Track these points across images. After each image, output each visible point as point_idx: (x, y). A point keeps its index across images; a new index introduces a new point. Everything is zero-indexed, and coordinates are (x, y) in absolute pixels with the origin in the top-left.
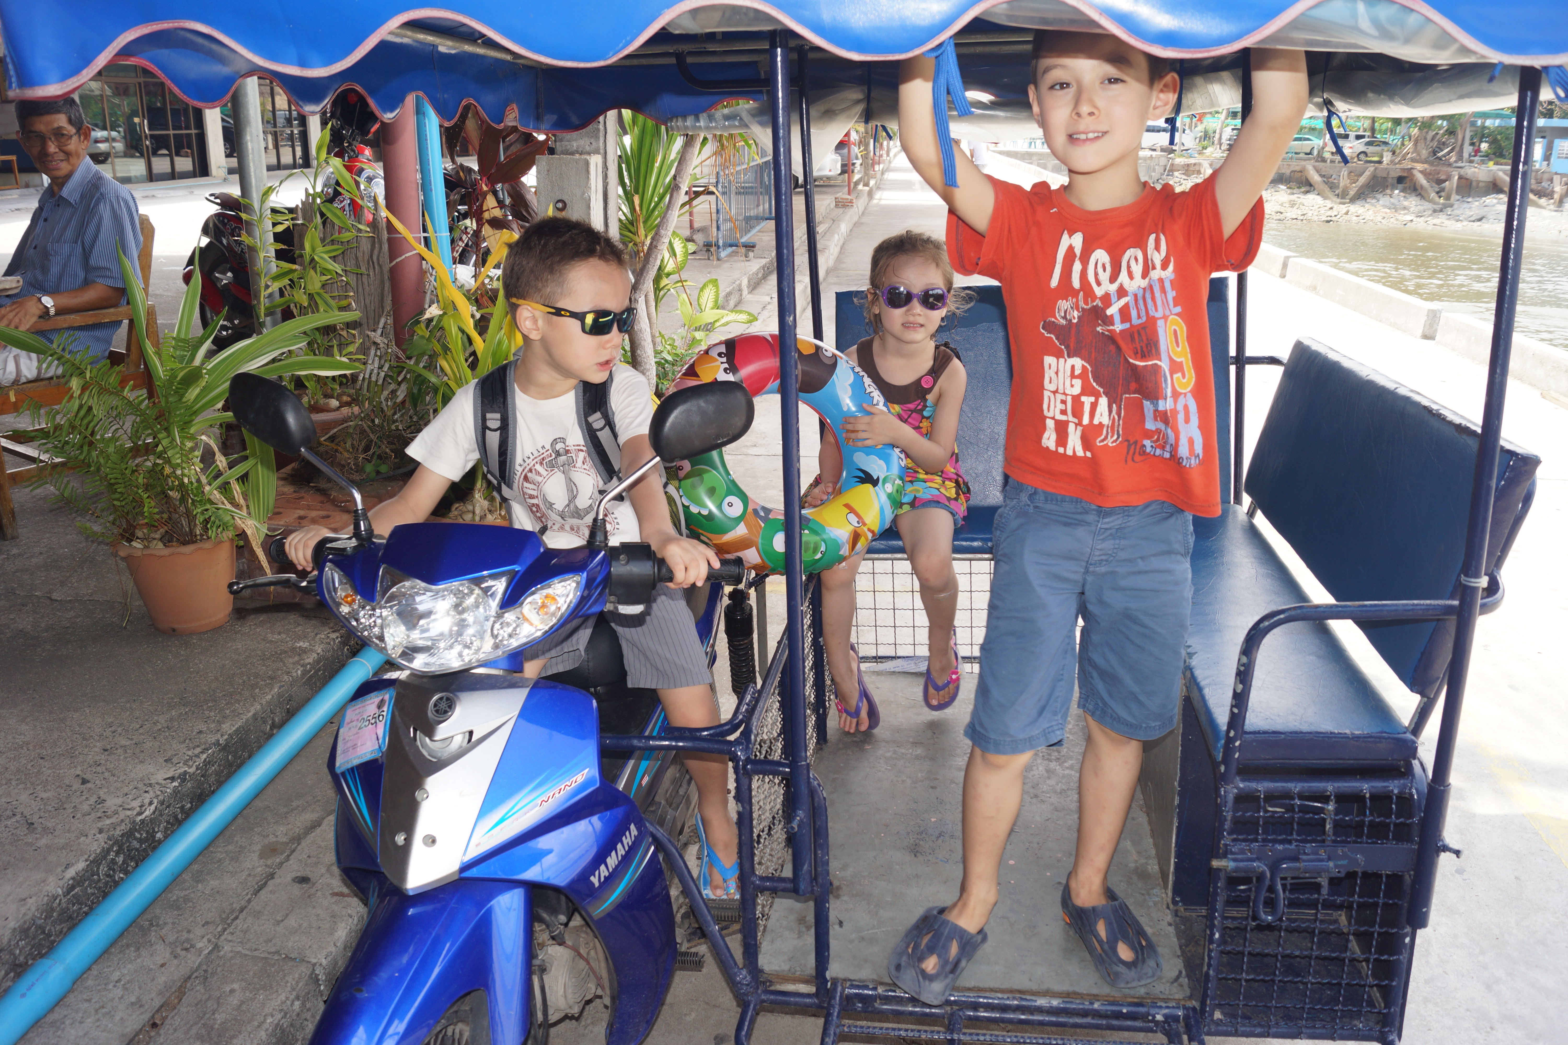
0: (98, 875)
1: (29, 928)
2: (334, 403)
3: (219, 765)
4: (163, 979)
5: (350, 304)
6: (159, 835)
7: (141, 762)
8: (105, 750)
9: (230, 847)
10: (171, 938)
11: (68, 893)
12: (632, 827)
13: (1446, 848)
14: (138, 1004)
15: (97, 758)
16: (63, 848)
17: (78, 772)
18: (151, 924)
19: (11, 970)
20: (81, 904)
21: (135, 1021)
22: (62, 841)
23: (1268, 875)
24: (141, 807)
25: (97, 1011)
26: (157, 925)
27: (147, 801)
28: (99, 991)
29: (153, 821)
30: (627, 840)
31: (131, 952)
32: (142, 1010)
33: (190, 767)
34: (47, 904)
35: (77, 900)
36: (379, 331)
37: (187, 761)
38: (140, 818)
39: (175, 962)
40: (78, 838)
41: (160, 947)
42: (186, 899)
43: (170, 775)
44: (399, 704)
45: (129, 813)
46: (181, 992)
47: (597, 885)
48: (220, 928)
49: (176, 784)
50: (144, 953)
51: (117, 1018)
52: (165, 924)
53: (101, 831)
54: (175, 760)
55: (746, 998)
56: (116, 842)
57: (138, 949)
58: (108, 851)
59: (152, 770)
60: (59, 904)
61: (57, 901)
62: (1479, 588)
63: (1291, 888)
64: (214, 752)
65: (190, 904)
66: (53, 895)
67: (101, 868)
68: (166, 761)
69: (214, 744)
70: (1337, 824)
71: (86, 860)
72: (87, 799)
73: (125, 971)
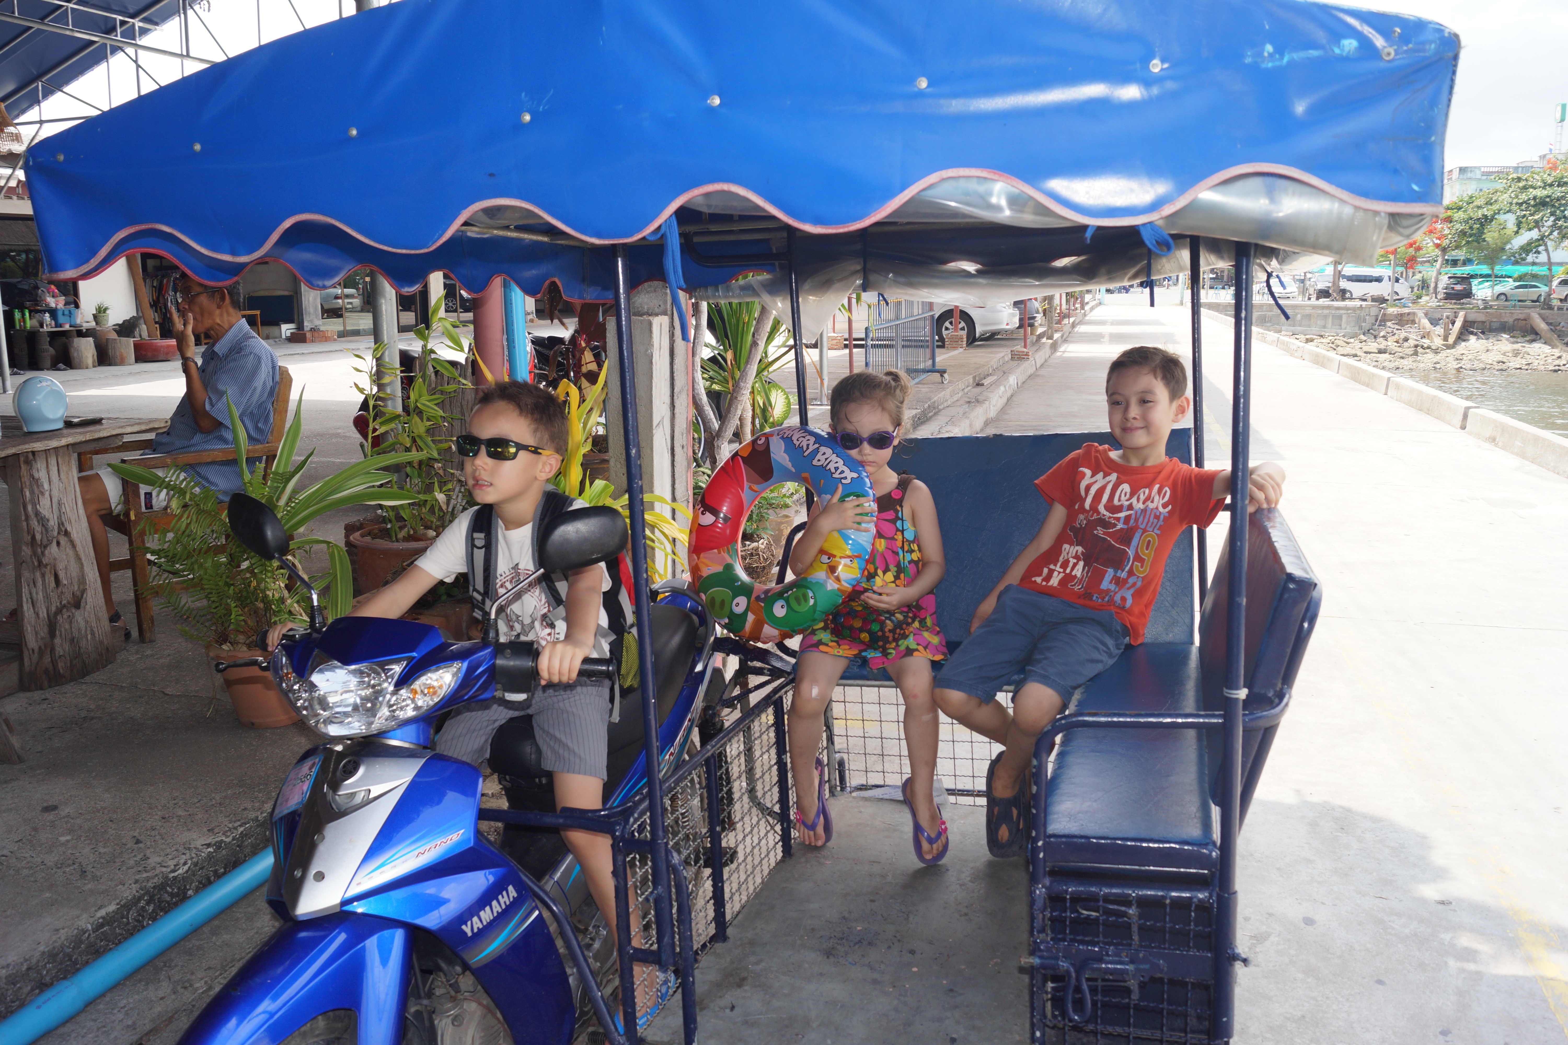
0: (128, 919)
1: (57, 954)
3: (256, 839)
4: (159, 1009)
6: (190, 892)
7: (189, 830)
8: (163, 818)
9: (250, 909)
10: (177, 978)
11: (97, 930)
12: (511, 888)
13: (1237, 958)
14: (133, 1027)
15: (155, 824)
16: (102, 893)
17: (136, 834)
18: (165, 966)
19: (38, 987)
20: (108, 941)
21: (124, 1039)
22: (104, 887)
23: (1074, 975)
24: (175, 866)
25: (98, 1029)
26: (169, 967)
27: (182, 861)
28: (106, 1014)
29: (185, 879)
31: (141, 985)
32: (134, 1032)
33: (227, 837)
34: (76, 936)
35: (105, 937)
37: (227, 831)
38: (173, 875)
39: (173, 997)
40: (117, 885)
41: (165, 984)
42: (199, 948)
43: (207, 842)
44: (323, 768)
45: (164, 869)
46: (170, 1020)
47: (470, 934)
48: (217, 973)
49: (211, 850)
50: (151, 987)
51: (112, 1036)
52: (176, 966)
53: (136, 882)
54: (216, 830)
56: (147, 893)
57: (147, 984)
58: (139, 899)
59: (195, 837)
60: (88, 938)
61: (86, 935)
62: (1237, 699)
63: (1103, 991)
64: (251, 827)
65: (201, 952)
66: (83, 930)
67: (131, 913)
68: (209, 830)
69: (253, 820)
70: (1141, 928)
71: (118, 904)
72: (135, 856)
73: (131, 1000)
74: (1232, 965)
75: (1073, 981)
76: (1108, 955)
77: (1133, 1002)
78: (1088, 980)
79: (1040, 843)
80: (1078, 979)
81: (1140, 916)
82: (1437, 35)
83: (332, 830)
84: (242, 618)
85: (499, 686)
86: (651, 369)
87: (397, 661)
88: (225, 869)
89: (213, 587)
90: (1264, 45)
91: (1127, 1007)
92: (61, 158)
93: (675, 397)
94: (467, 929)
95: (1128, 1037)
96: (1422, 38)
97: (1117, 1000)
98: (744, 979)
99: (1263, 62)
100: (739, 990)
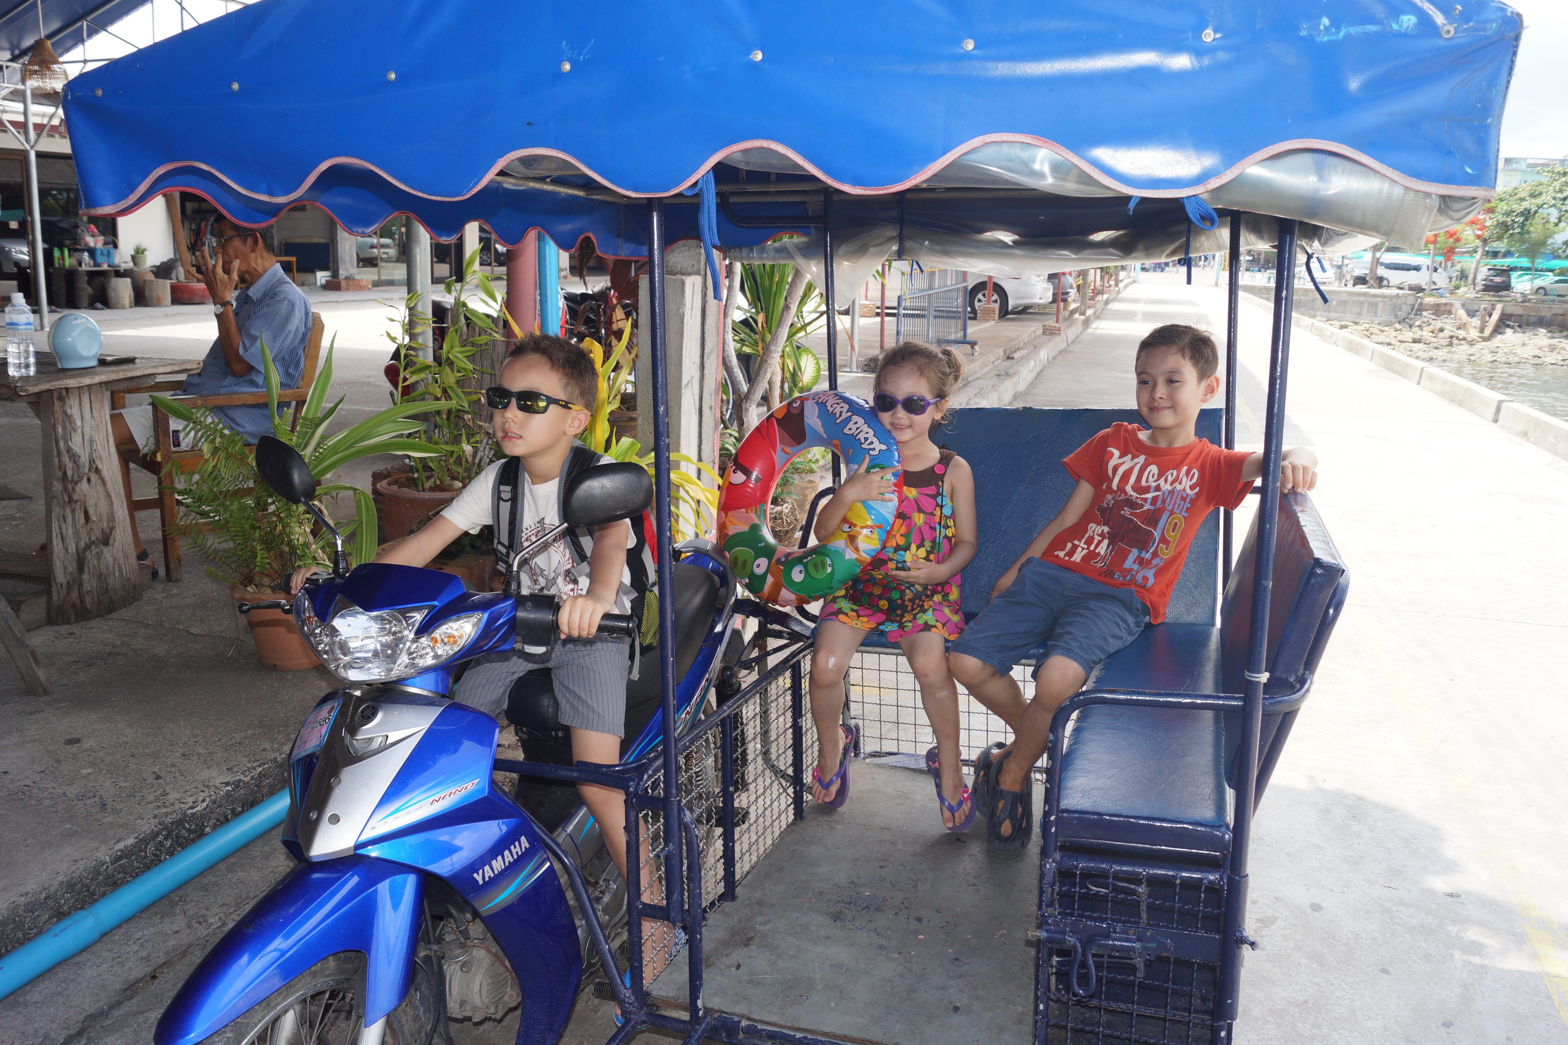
0: (146, 853)
1: (75, 885)
3: (274, 780)
4: (173, 942)
6: (208, 829)
7: (208, 768)
8: (184, 755)
9: (265, 848)
10: (192, 912)
11: (115, 863)
12: (523, 839)
13: (1245, 941)
14: (148, 958)
15: (175, 760)
16: (122, 826)
17: (156, 770)
18: (180, 900)
19: (55, 916)
20: (126, 874)
21: (138, 970)
22: (123, 821)
23: (1080, 950)
24: (194, 802)
25: (113, 959)
26: (184, 901)
27: (201, 799)
28: (121, 945)
29: (203, 816)
30: (516, 850)
31: (156, 918)
32: (148, 963)
33: (246, 776)
34: (95, 867)
35: (123, 869)
37: (245, 771)
38: (191, 811)
39: (188, 931)
40: (136, 820)
41: (180, 918)
42: (215, 884)
43: (226, 781)
44: (342, 712)
45: (182, 806)
46: (184, 953)
47: (481, 882)
48: (232, 910)
49: (229, 788)
50: (166, 921)
51: (127, 967)
52: (191, 901)
53: (155, 817)
54: (235, 770)
56: (165, 828)
57: (163, 917)
58: (158, 834)
59: (214, 775)
60: (106, 870)
61: (105, 867)
62: (1258, 682)
63: (1108, 967)
64: (270, 768)
65: (216, 888)
66: (101, 861)
67: (149, 847)
68: (228, 769)
69: (271, 761)
70: (1149, 907)
71: (136, 838)
72: (155, 791)
73: (146, 933)
74: (1239, 948)
75: (1079, 956)
76: (1115, 932)
77: (1138, 980)
78: (1094, 955)
79: (1052, 818)
80: (1084, 955)
81: (1150, 896)
82: (1499, 14)
83: (348, 774)
84: (268, 561)
85: (519, 638)
86: (682, 328)
87: (418, 609)
88: (242, 807)
89: (239, 529)
90: (1320, 18)
91: (1132, 984)
92: (100, 93)
93: (705, 358)
94: (478, 877)
95: (1132, 1014)
96: (1483, 17)
97: (1122, 977)
98: (751, 939)
99: (1319, 35)
100: (745, 949)
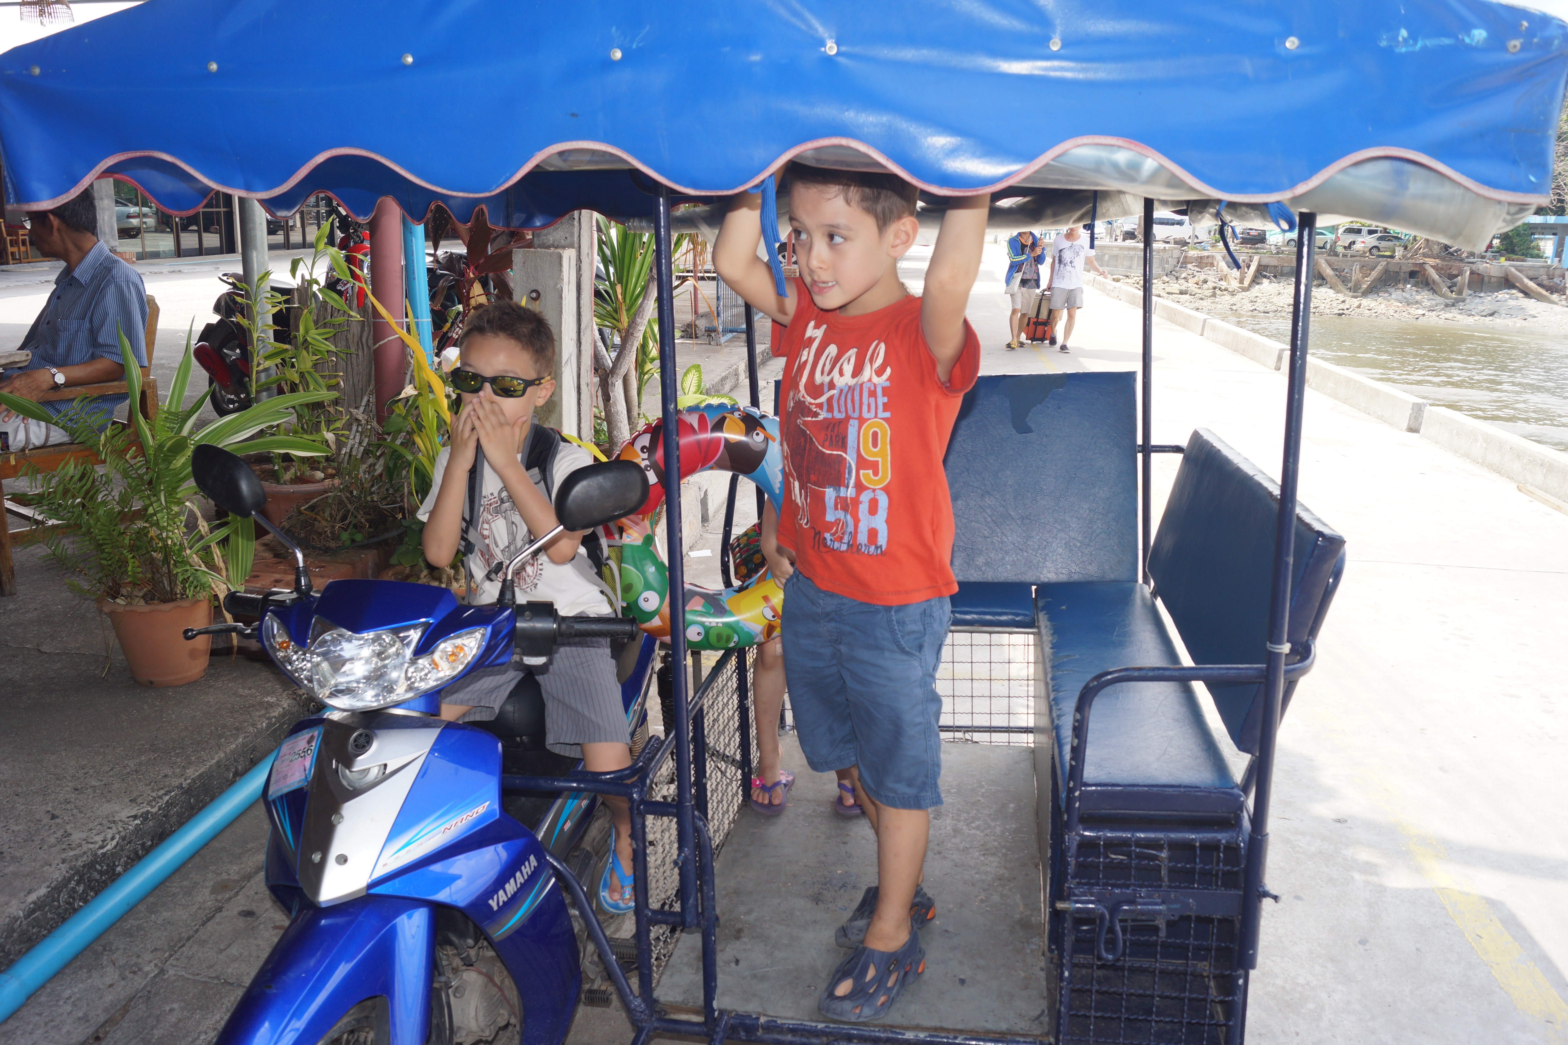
0: (59, 902)
2: (320, 475)
3: (181, 807)
4: (110, 997)
5: (338, 383)
6: (119, 869)
7: (108, 801)
8: (76, 790)
9: (185, 883)
10: (121, 962)
11: (29, 916)
12: (532, 858)
13: (1266, 894)
14: (85, 1019)
15: (68, 796)
16: (28, 875)
17: (49, 809)
18: (105, 950)
20: (41, 927)
21: (81, 1034)
22: (28, 869)
23: (1107, 916)
24: (103, 841)
25: (46, 1024)
26: (110, 950)
27: (109, 836)
28: (50, 1006)
29: (113, 855)
30: (527, 870)
31: (83, 973)
32: (87, 1024)
33: (153, 807)
34: (9, 925)
35: (37, 923)
36: (362, 409)
37: (151, 801)
38: (102, 851)
39: (123, 983)
40: (43, 867)
41: (110, 969)
42: (139, 928)
43: (133, 813)
44: (326, 740)
45: (91, 846)
47: (495, 908)
48: (167, 955)
49: (138, 822)
50: (95, 974)
51: (64, 1030)
52: (117, 949)
53: (64, 861)
54: (139, 800)
55: (640, 1025)
56: (77, 872)
57: (90, 971)
58: (70, 880)
59: (117, 809)
60: (20, 926)
61: (18, 922)
62: (1280, 654)
63: (1132, 930)
64: (176, 795)
65: (142, 932)
66: (14, 917)
67: (62, 895)
68: (131, 801)
69: (177, 787)
70: (1171, 871)
71: (48, 887)
72: (54, 833)
73: (76, 990)
74: (1260, 901)
75: (1107, 924)
76: (1141, 897)
77: (1160, 940)
78: (1120, 921)
79: (1077, 794)
80: (1111, 921)
81: (1170, 859)
82: (1561, 31)
83: (349, 809)
84: (139, 570)
85: (518, 650)
87: (414, 627)
88: (152, 841)
89: (107, 537)
90: (1399, 29)
91: (1155, 944)
92: (37, 71)
94: (493, 903)
95: (1154, 972)
96: (1547, 33)
97: (1146, 938)
98: (740, 931)
99: (1397, 46)
100: (738, 943)
